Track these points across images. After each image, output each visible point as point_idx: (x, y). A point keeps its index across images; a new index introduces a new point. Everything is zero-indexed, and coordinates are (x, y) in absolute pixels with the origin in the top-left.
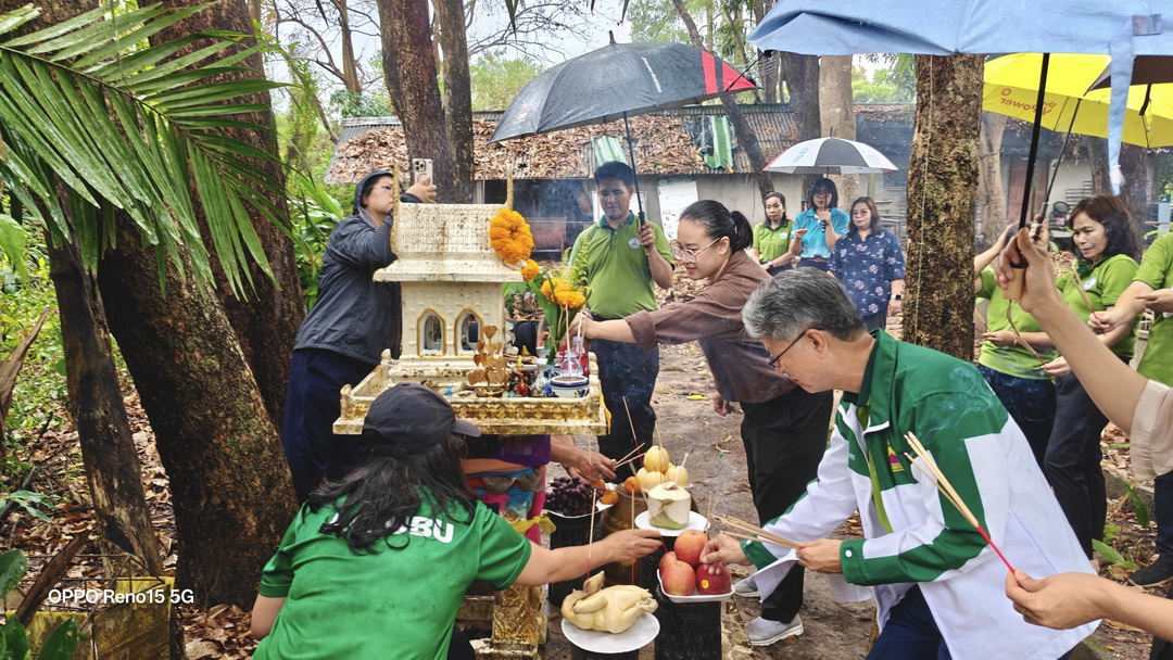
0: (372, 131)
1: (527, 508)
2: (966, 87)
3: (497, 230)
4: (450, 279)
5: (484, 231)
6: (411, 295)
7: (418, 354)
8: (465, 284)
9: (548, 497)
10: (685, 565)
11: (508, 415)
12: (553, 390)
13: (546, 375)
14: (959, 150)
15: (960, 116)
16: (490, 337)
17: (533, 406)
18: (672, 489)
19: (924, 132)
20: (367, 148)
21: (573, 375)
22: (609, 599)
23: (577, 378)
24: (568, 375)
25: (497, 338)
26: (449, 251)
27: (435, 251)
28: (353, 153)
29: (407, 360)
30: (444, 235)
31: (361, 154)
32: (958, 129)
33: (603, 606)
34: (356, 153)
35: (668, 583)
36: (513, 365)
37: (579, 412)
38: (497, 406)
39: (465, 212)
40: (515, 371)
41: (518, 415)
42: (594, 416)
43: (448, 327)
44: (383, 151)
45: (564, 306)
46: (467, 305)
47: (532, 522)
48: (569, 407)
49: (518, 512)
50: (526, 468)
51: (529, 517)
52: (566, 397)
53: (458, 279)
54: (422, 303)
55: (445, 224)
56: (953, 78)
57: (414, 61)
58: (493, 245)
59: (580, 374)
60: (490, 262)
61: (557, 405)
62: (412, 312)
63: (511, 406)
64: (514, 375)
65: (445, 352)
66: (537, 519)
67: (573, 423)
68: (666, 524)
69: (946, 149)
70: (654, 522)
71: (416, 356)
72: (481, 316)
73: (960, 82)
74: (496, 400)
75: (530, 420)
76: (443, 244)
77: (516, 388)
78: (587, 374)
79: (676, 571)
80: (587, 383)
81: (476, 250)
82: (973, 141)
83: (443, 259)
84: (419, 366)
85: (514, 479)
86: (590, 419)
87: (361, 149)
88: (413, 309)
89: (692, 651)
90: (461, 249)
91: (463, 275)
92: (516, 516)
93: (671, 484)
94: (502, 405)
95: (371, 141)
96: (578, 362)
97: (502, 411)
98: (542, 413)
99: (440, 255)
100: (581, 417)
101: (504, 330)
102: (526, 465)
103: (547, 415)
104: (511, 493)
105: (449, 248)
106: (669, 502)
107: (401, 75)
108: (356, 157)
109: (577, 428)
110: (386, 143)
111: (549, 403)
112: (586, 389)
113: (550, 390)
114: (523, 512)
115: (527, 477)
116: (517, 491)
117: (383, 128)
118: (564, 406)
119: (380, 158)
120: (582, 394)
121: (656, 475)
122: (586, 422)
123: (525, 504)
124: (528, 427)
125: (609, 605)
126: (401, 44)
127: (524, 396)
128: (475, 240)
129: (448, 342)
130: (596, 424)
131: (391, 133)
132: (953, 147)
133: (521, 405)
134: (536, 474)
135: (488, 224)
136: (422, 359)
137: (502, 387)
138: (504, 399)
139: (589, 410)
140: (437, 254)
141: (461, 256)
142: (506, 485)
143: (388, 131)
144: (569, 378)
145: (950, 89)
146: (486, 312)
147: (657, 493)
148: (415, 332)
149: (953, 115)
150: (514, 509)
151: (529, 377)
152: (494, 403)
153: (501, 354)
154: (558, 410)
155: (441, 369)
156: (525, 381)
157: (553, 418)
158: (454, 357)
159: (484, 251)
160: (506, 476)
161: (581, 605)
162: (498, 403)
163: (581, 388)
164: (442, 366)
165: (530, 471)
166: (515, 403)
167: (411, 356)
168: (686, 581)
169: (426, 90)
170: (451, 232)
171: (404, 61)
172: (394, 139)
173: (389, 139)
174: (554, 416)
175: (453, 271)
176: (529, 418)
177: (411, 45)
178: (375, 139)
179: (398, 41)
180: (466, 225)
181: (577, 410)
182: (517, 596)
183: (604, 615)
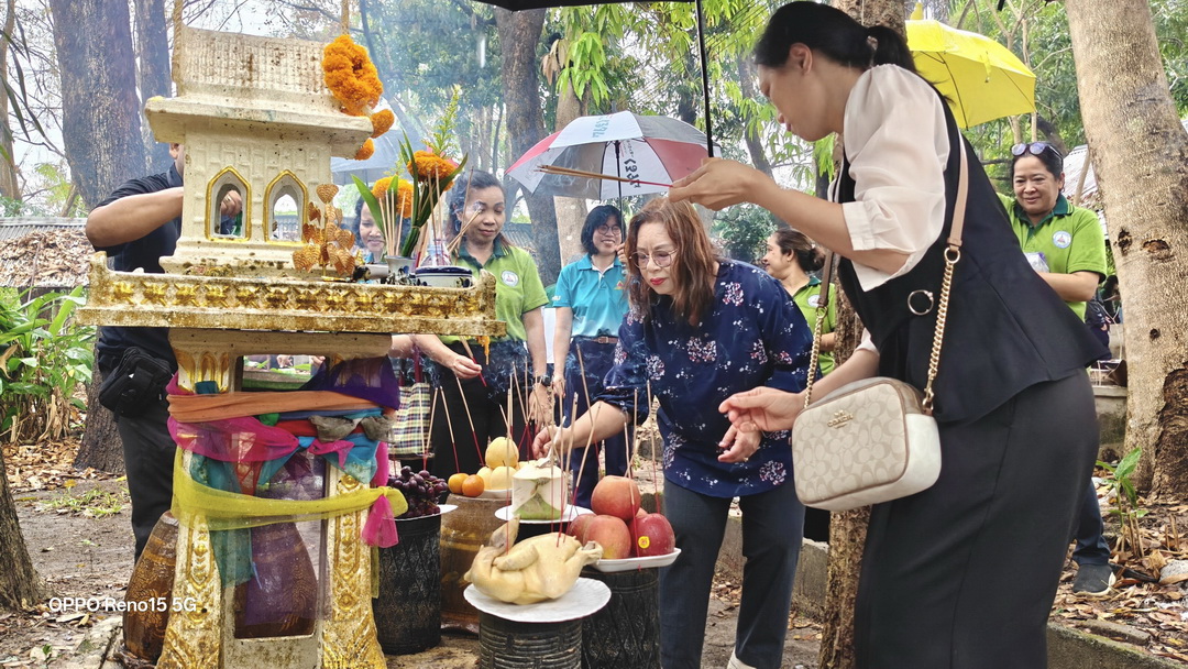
0: (38, 231)
1: (372, 469)
3: (336, 58)
4: (265, 118)
5: (309, 70)
6: (200, 147)
7: (207, 235)
16: (327, 200)
17: (398, 295)
20: (30, 249)
26: (261, 88)
27: (238, 86)
28: (11, 254)
29: (189, 244)
30: (250, 69)
31: (22, 255)
34: (15, 254)
37: (465, 307)
38: (344, 293)
39: (282, 47)
41: (376, 307)
43: (255, 199)
44: (50, 252)
46: (284, 168)
48: (450, 299)
49: (359, 475)
50: (373, 407)
51: (374, 484)
52: (444, 285)
53: (276, 119)
54: (215, 160)
55: (252, 57)
57: (113, 104)
61: (432, 295)
62: (199, 173)
65: (249, 235)
66: (383, 490)
67: (458, 319)
71: (203, 239)
72: (306, 186)
76: (250, 80)
81: (299, 91)
83: (250, 96)
84: (208, 253)
85: (357, 421)
86: (483, 315)
87: (23, 250)
88: (202, 169)
90: (278, 88)
91: (285, 113)
92: (357, 481)
95: (36, 241)
97: (351, 300)
98: (414, 306)
99: (247, 92)
100: (469, 313)
102: (374, 403)
103: (419, 308)
104: (353, 441)
105: (261, 85)
108: (15, 259)
109: (465, 325)
110: (54, 245)
111: (421, 292)
114: (366, 476)
115: (375, 419)
116: (360, 439)
117: (52, 229)
118: (442, 297)
119: (46, 259)
120: (466, 284)
121: (504, 471)
122: (478, 318)
123: (369, 463)
128: (298, 80)
129: (253, 222)
131: (61, 234)
133: (380, 293)
136: (213, 244)
139: (481, 302)
140: (242, 90)
141: (278, 96)
142: (347, 428)
143: (57, 232)
148: (204, 203)
150: (355, 470)
152: (338, 288)
154: (436, 302)
155: (244, 259)
157: (429, 312)
158: (262, 242)
159: (312, 92)
160: (345, 417)
161: (507, 559)
162: (345, 288)
164: (244, 255)
166: (371, 290)
167: (196, 239)
169: (127, 138)
170: (262, 67)
171: (100, 104)
172: (64, 240)
173: (57, 241)
174: (430, 310)
175: (269, 108)
176: (392, 311)
177: (110, 87)
178: (40, 239)
179: (93, 82)
180: (283, 61)
181: (462, 303)
182: (356, 603)
183: (538, 572)
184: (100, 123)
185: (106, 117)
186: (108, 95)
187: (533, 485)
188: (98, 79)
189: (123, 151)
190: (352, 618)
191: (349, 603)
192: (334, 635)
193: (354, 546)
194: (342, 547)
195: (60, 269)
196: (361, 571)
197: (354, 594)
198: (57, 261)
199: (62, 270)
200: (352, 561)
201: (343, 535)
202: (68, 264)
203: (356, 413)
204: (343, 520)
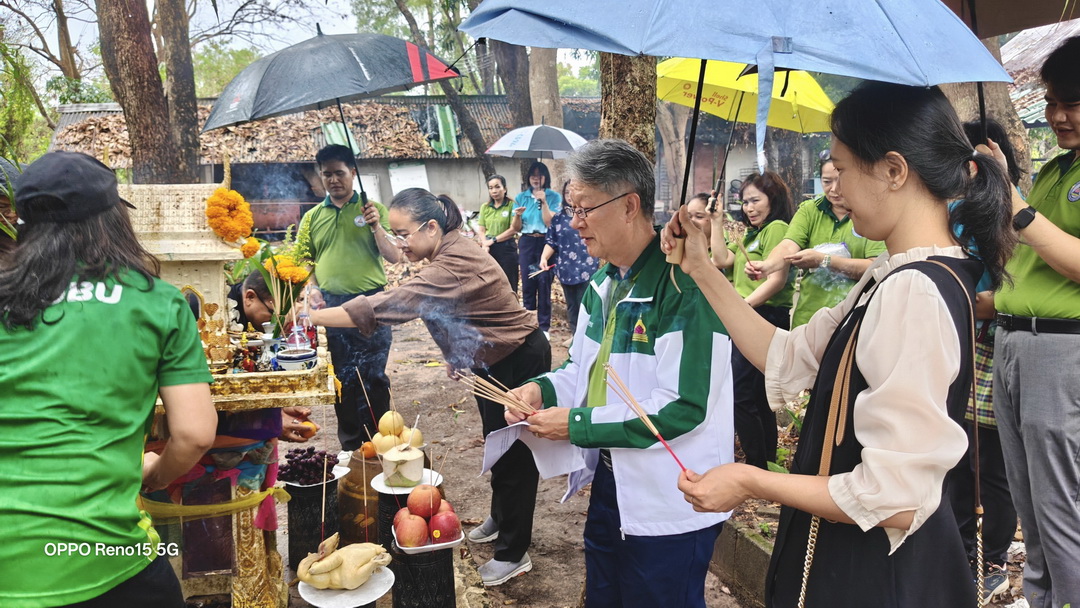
0: (92, 117)
1: (260, 480)
2: (642, 79)
3: (214, 209)
4: (167, 258)
5: (201, 210)
8: (183, 263)
9: (282, 468)
10: (417, 518)
11: (233, 390)
12: (280, 364)
13: (273, 349)
14: (638, 133)
15: (638, 104)
16: (211, 314)
17: (259, 381)
18: (405, 450)
19: (609, 118)
20: (88, 134)
21: (300, 348)
22: (344, 558)
23: (304, 351)
24: (295, 348)
25: (219, 315)
26: (165, 231)
27: (150, 231)
28: (72, 139)
30: (158, 215)
31: (82, 140)
32: (637, 115)
33: (339, 565)
34: (76, 140)
35: (402, 536)
36: (238, 341)
37: (307, 384)
38: (221, 383)
39: (180, 193)
40: (240, 347)
41: (244, 390)
42: (323, 386)
44: (105, 137)
45: (287, 281)
46: (186, 284)
47: (266, 493)
48: (297, 380)
49: (251, 485)
50: (256, 442)
51: (263, 488)
52: (293, 370)
53: (175, 259)
55: (160, 204)
56: (631, 71)
57: (132, 47)
58: (211, 224)
59: (307, 346)
60: (209, 241)
61: (283, 378)
63: (236, 382)
64: (239, 351)
66: (270, 491)
67: (300, 394)
68: (401, 483)
69: (627, 133)
70: (389, 483)
72: (201, 294)
73: (637, 74)
74: (221, 376)
75: (257, 394)
76: (158, 224)
77: (240, 364)
78: (314, 346)
79: (409, 524)
80: (315, 354)
81: (192, 229)
82: (649, 126)
83: (158, 239)
85: (244, 453)
86: (318, 390)
87: (81, 136)
89: (427, 597)
90: (177, 229)
91: (180, 254)
92: (249, 489)
93: (405, 446)
94: (226, 381)
95: (93, 127)
96: (304, 335)
97: (227, 387)
98: (269, 386)
99: (155, 236)
100: (309, 388)
101: (227, 308)
103: (274, 389)
104: (241, 467)
105: (165, 228)
106: (403, 462)
107: (119, 61)
108: (76, 143)
109: (306, 399)
110: (107, 130)
111: (276, 377)
112: (314, 361)
113: (276, 364)
114: (256, 485)
115: (258, 450)
117: (105, 115)
118: (291, 379)
119: (102, 144)
120: (310, 365)
121: (390, 439)
122: (315, 392)
123: (257, 477)
124: (255, 402)
125: (345, 564)
126: (118, 30)
127: (249, 371)
128: (192, 220)
130: (325, 394)
131: (113, 119)
132: (634, 131)
133: (246, 380)
134: (267, 447)
135: (205, 204)
137: (227, 364)
138: (229, 375)
139: (317, 381)
140: (152, 234)
141: (177, 236)
142: (237, 460)
143: (109, 118)
144: (296, 351)
145: (628, 80)
146: (206, 290)
147: (392, 456)
149: (632, 103)
150: (247, 482)
151: (255, 352)
152: (218, 380)
153: (224, 331)
154: (286, 383)
156: (250, 357)
157: (280, 391)
159: (202, 230)
160: (237, 452)
161: (316, 566)
162: (222, 379)
163: (308, 360)
165: (261, 445)
166: (240, 379)
168: (419, 533)
169: (146, 76)
170: (166, 213)
171: (122, 47)
172: (116, 125)
173: (110, 125)
174: (282, 388)
175: (171, 252)
176: (255, 392)
177: (129, 32)
178: (95, 125)
179: (115, 28)
180: (182, 205)
181: (305, 382)
182: (254, 566)
183: (340, 574)
184: (123, 64)
185: (127, 59)
186: (128, 39)
187: (394, 465)
188: (118, 25)
189: (144, 87)
190: (252, 575)
191: (247, 567)
192: (240, 585)
193: (250, 530)
194: (242, 531)
195: (114, 152)
196: (256, 545)
197: (252, 560)
198: (111, 145)
199: (116, 153)
200: (250, 539)
201: (242, 523)
202: (120, 147)
203: (244, 448)
204: (242, 514)
